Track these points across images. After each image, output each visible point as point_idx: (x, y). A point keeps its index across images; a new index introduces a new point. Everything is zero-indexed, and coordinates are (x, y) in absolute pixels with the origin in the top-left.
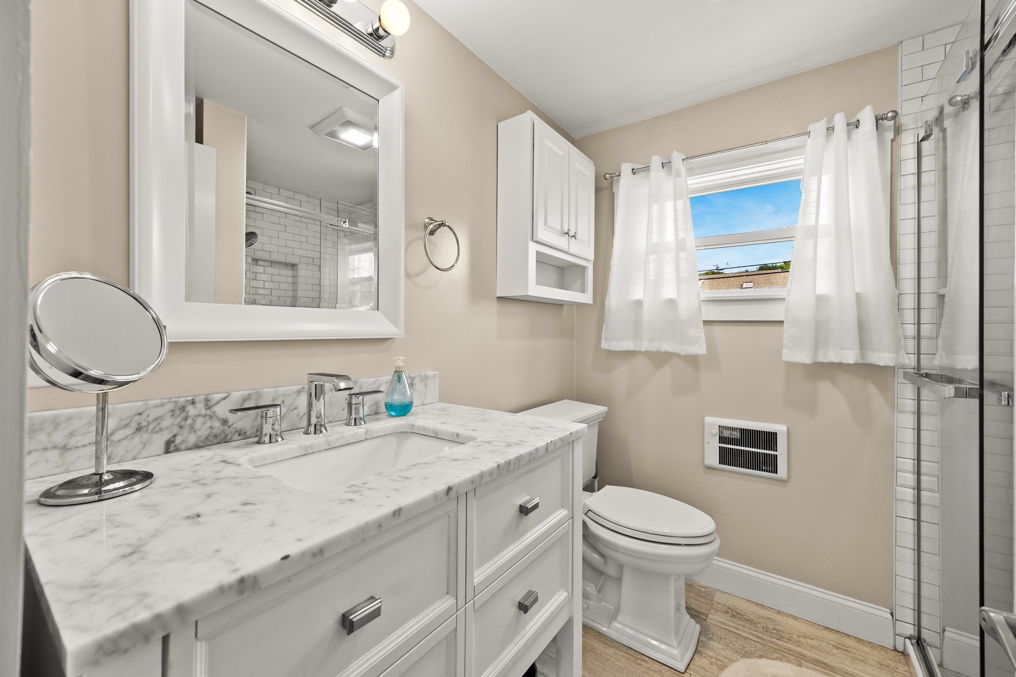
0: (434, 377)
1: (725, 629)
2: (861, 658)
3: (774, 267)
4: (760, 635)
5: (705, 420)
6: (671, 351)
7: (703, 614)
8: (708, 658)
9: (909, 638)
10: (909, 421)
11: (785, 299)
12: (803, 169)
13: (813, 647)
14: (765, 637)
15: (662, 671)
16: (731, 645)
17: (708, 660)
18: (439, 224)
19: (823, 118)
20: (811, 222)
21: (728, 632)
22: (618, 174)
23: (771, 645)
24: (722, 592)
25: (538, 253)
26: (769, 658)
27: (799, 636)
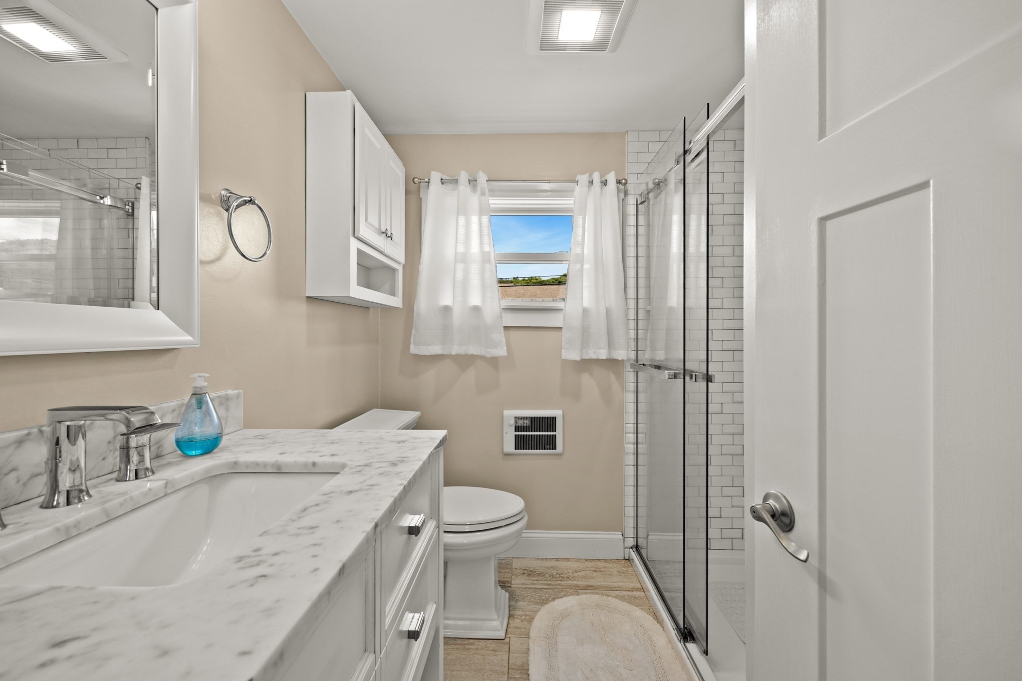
0: (237, 398)
1: (526, 588)
2: (609, 573)
3: (507, 281)
4: (549, 582)
5: (504, 414)
6: (476, 354)
7: (507, 582)
8: (519, 617)
9: (631, 548)
10: (630, 397)
11: (563, 309)
12: (572, 208)
13: (583, 577)
14: (552, 583)
15: (488, 645)
16: (532, 599)
17: (520, 619)
18: (245, 200)
19: (587, 173)
20: (579, 251)
21: (528, 589)
22: (426, 180)
23: (557, 587)
24: (517, 558)
25: (359, 252)
26: (559, 598)
27: (573, 573)
